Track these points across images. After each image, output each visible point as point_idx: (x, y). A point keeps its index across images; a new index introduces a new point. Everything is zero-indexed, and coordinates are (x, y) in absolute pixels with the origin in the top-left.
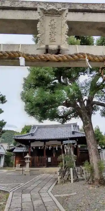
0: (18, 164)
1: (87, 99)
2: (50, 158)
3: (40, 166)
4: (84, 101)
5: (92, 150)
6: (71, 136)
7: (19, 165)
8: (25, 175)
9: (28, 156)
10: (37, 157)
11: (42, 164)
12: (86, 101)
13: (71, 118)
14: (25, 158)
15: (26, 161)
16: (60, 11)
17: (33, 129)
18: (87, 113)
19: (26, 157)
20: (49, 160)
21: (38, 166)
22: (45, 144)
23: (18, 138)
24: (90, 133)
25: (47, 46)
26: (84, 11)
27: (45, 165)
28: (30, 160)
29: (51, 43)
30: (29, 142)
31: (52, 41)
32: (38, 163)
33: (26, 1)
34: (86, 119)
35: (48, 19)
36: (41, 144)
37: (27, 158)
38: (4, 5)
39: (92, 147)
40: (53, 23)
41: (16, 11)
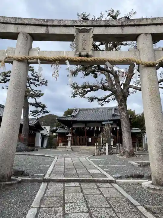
1: (124, 83)
2: (91, 138)
3: (81, 145)
4: (121, 85)
5: (125, 128)
6: (111, 118)
7: (62, 144)
8: (67, 151)
9: (70, 135)
10: (79, 136)
11: (83, 143)
12: (123, 85)
13: (110, 101)
14: (67, 137)
15: (68, 139)
16: (89, 29)
17: (75, 111)
18: (122, 96)
20: (90, 140)
21: (79, 144)
22: (86, 125)
23: (61, 119)
24: (124, 113)
25: (80, 53)
26: (105, 26)
27: (85, 144)
28: (72, 139)
29: (83, 51)
30: (71, 123)
31: (83, 49)
32: (79, 142)
33: (68, 20)
34: (121, 101)
35: (81, 35)
36: (82, 126)
37: (69, 136)
38: (53, 24)
39: (124, 125)
40: (84, 37)
41: (61, 27)
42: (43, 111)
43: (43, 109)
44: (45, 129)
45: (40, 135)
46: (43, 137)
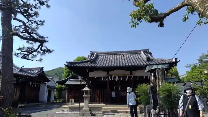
0: (72, 99)
2: (115, 92)
8: (83, 115)
9: (86, 89)
10: (98, 90)
14: (83, 91)
15: (85, 95)
17: (91, 56)
19: (84, 89)
22: (108, 74)
30: (87, 70)
36: (102, 74)
37: (86, 92)
42: (41, 50)
43: (42, 45)
44: (52, 81)
45: (46, 87)
46: (50, 90)
